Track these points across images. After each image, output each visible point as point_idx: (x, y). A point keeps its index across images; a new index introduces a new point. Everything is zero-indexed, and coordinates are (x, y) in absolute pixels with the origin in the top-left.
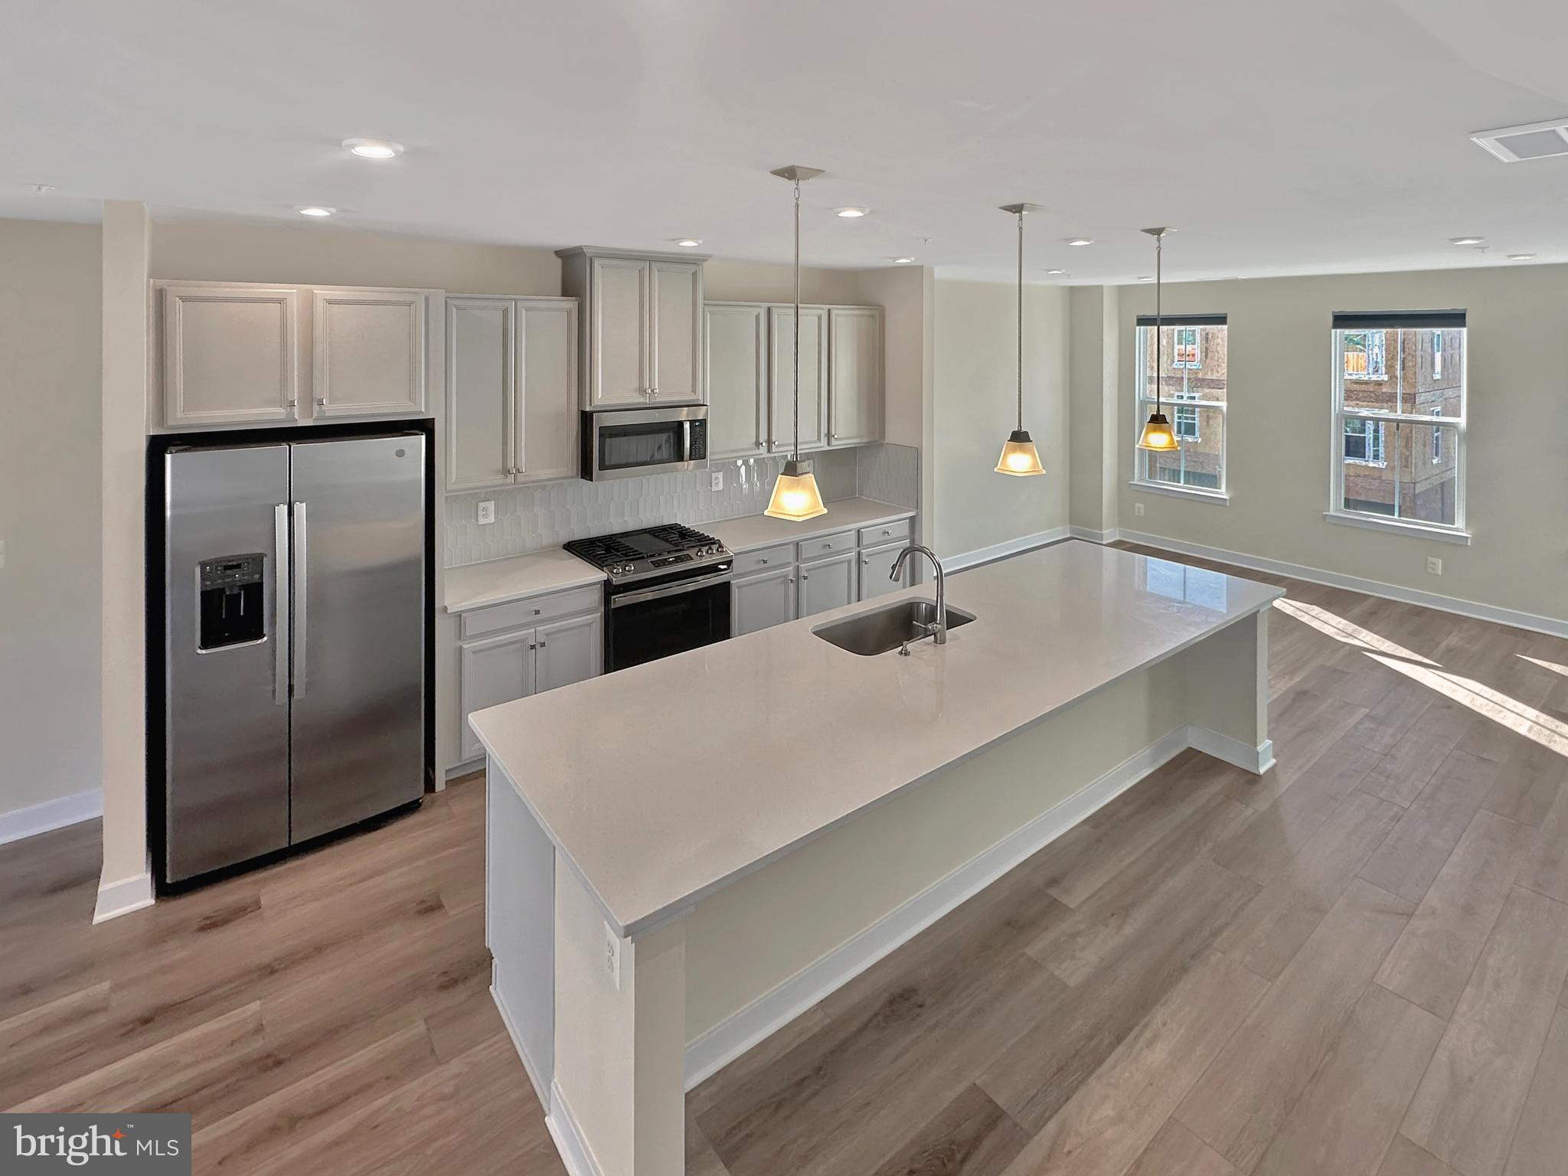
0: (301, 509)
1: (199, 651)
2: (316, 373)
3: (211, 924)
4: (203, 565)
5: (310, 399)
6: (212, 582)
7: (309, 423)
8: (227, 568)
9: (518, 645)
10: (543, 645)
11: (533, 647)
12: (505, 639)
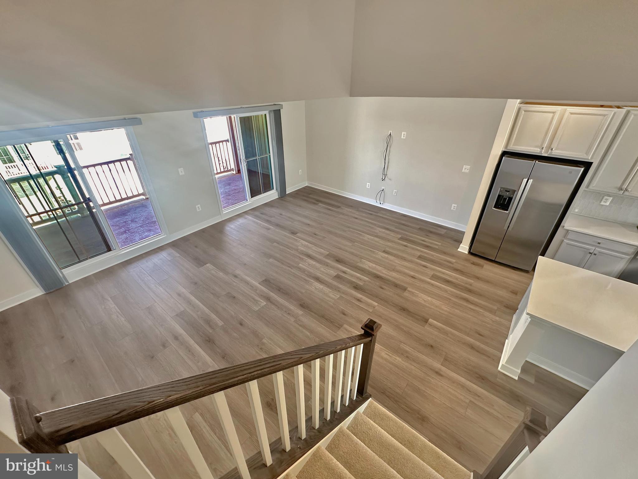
0: (531, 181)
1: (493, 208)
2: (555, 139)
3: (473, 264)
4: (501, 188)
5: (550, 147)
6: (502, 193)
7: (546, 155)
8: (506, 191)
9: (586, 250)
10: (595, 254)
11: (590, 253)
12: (579, 245)
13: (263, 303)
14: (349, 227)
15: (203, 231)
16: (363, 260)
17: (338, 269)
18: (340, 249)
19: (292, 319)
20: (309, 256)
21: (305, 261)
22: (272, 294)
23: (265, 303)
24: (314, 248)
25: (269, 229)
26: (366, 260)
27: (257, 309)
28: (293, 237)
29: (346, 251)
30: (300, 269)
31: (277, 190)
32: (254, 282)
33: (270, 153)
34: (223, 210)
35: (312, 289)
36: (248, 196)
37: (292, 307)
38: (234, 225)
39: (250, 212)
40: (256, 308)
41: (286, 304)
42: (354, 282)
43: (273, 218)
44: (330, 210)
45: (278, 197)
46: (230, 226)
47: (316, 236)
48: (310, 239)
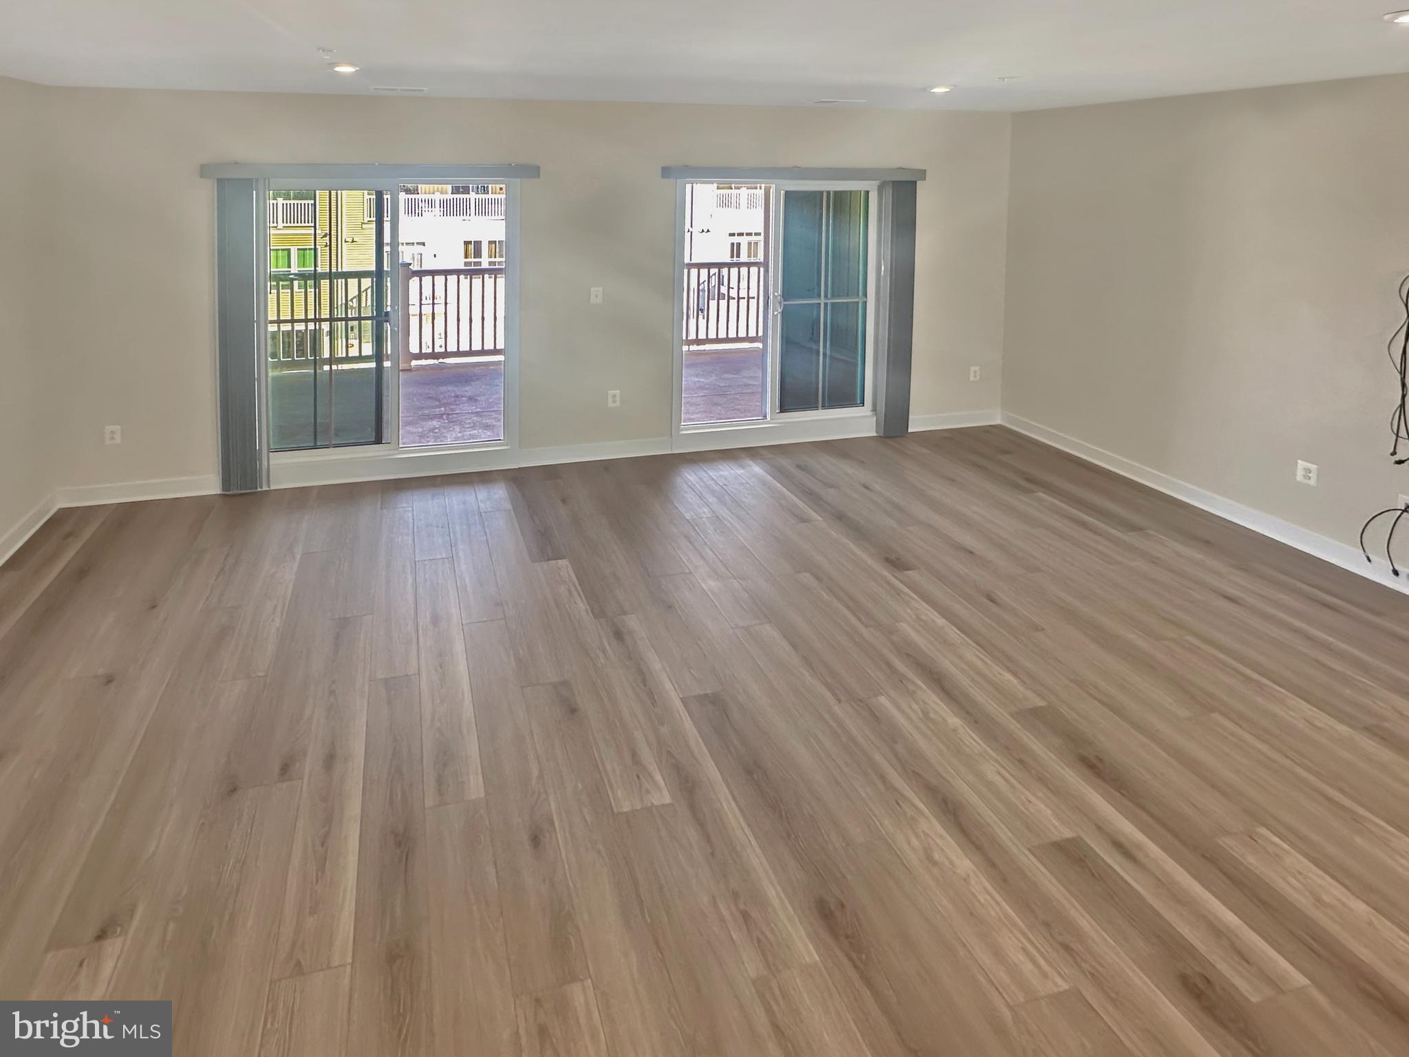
13: (662, 795)
14: (1178, 624)
15: (607, 465)
16: (1263, 831)
17: (1082, 810)
18: (1117, 710)
19: (750, 965)
20: (939, 681)
21: (912, 694)
22: (710, 771)
23: (667, 800)
24: (972, 654)
25: (803, 520)
26: (1292, 844)
27: (626, 808)
28: (885, 573)
29: (1152, 735)
30: (875, 717)
31: (874, 409)
32: (668, 686)
33: (865, 295)
34: (682, 424)
35: (906, 847)
36: (769, 405)
37: (773, 892)
38: (697, 475)
39: (764, 452)
40: (625, 803)
41: (756, 858)
42: (1191, 950)
43: (832, 491)
44: (1084, 524)
45: (875, 435)
46: (688, 476)
47: (994, 608)
48: (961, 609)
